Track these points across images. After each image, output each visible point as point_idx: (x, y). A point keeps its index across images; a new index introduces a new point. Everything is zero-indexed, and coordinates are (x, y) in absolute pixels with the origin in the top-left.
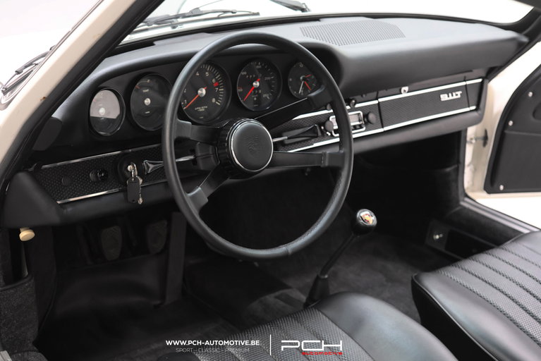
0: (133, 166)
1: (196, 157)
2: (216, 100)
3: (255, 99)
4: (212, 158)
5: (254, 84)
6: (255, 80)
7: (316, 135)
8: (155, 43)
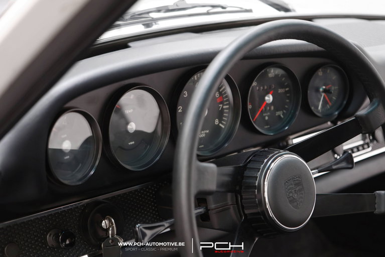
0: (110, 221)
1: (207, 210)
2: (220, 122)
3: (267, 118)
4: (232, 210)
5: (267, 98)
6: (267, 93)
7: (350, 166)
8: (130, 44)
